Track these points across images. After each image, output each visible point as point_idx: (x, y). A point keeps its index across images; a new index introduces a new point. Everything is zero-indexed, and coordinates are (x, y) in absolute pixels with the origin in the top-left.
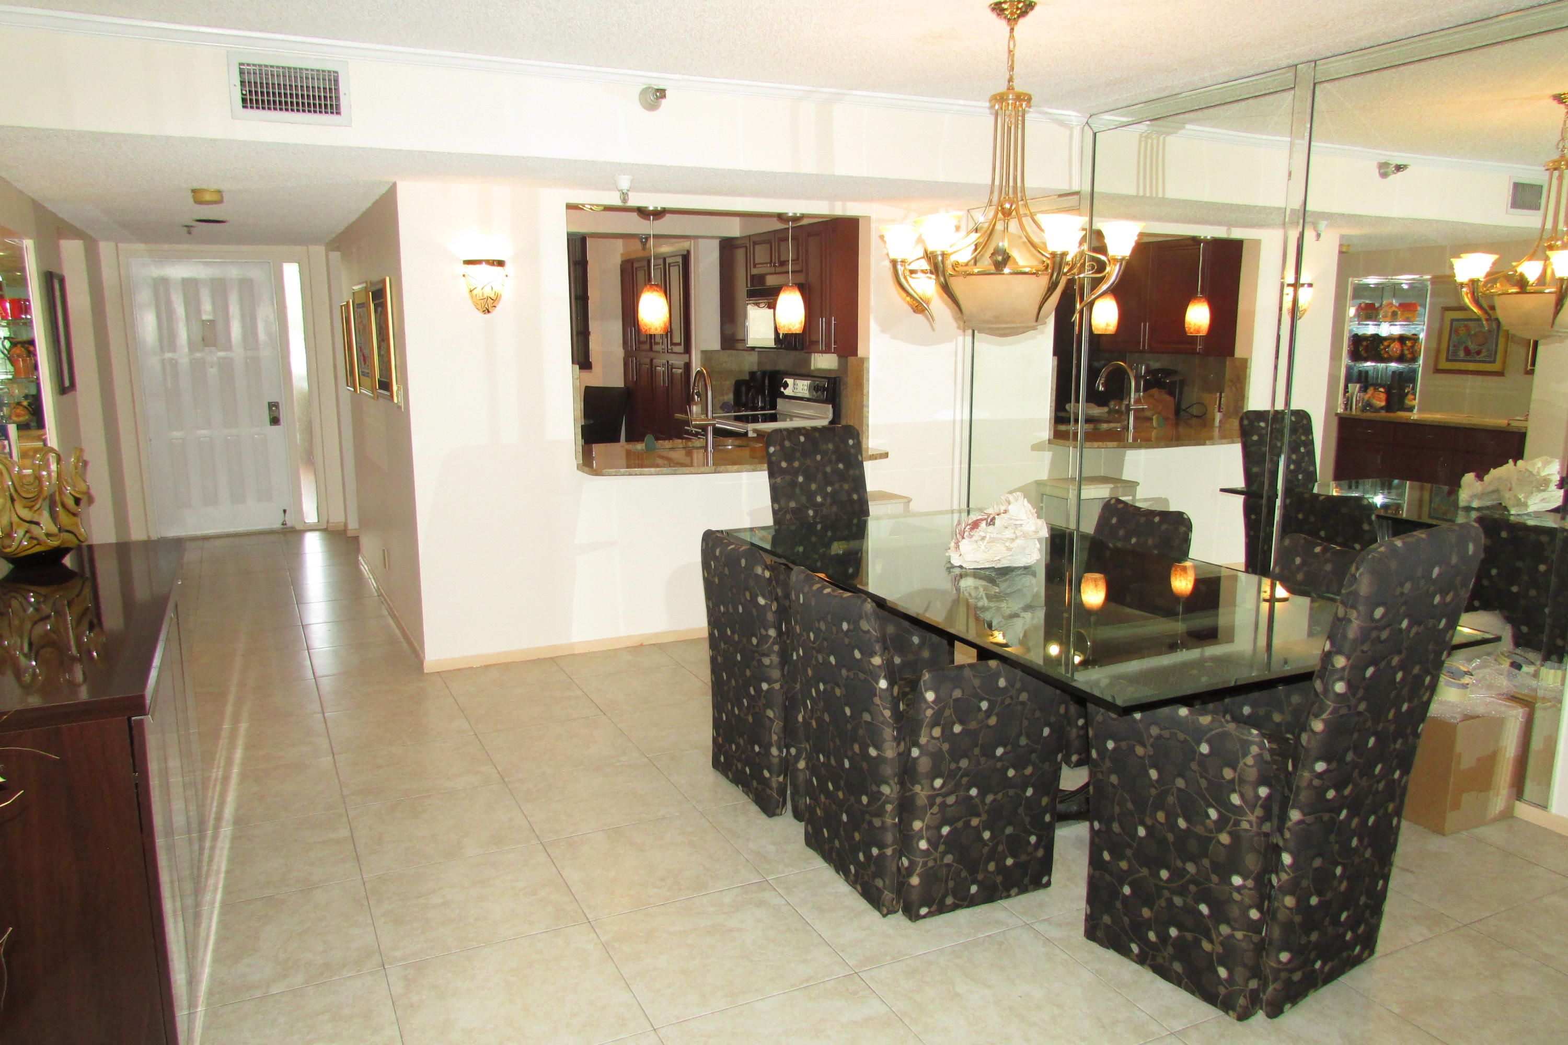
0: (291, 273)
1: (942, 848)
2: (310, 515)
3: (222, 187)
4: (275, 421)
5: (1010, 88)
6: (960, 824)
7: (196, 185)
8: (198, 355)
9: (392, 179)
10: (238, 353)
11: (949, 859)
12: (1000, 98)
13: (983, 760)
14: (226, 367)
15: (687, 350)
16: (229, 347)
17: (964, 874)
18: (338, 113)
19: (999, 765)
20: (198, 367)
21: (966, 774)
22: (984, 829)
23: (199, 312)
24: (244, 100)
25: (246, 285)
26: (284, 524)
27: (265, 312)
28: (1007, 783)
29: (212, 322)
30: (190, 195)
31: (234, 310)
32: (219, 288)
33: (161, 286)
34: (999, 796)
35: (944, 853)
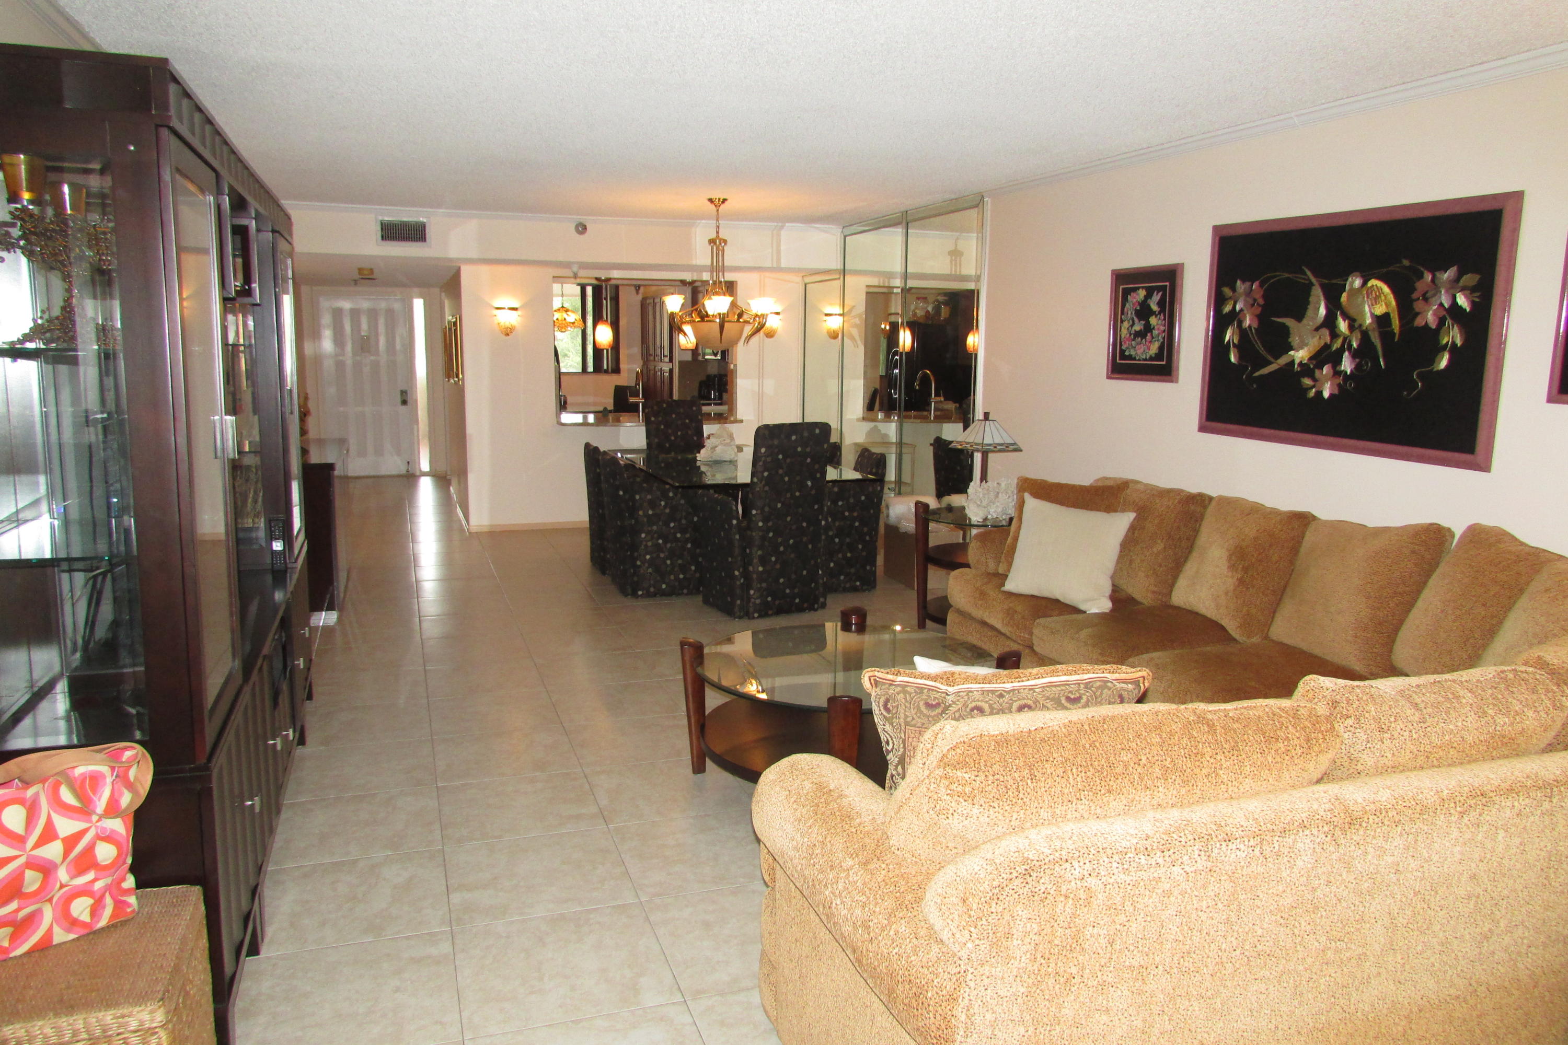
0: (418, 305)
1: (647, 565)
2: (425, 465)
3: (372, 267)
4: (404, 402)
5: (718, 236)
6: (654, 555)
7: (359, 267)
8: (358, 358)
9: (459, 265)
10: (383, 358)
11: (650, 570)
12: (712, 241)
13: (664, 527)
14: (376, 366)
15: (671, 360)
16: (377, 353)
17: (658, 578)
18: (425, 241)
19: (672, 531)
20: (357, 366)
21: (655, 533)
22: (667, 559)
23: (359, 331)
24: (382, 237)
25: (390, 312)
26: (408, 471)
27: (401, 331)
28: (677, 540)
29: (368, 337)
30: (357, 271)
31: (382, 328)
32: (373, 314)
33: (337, 314)
34: (674, 545)
35: (648, 568)
